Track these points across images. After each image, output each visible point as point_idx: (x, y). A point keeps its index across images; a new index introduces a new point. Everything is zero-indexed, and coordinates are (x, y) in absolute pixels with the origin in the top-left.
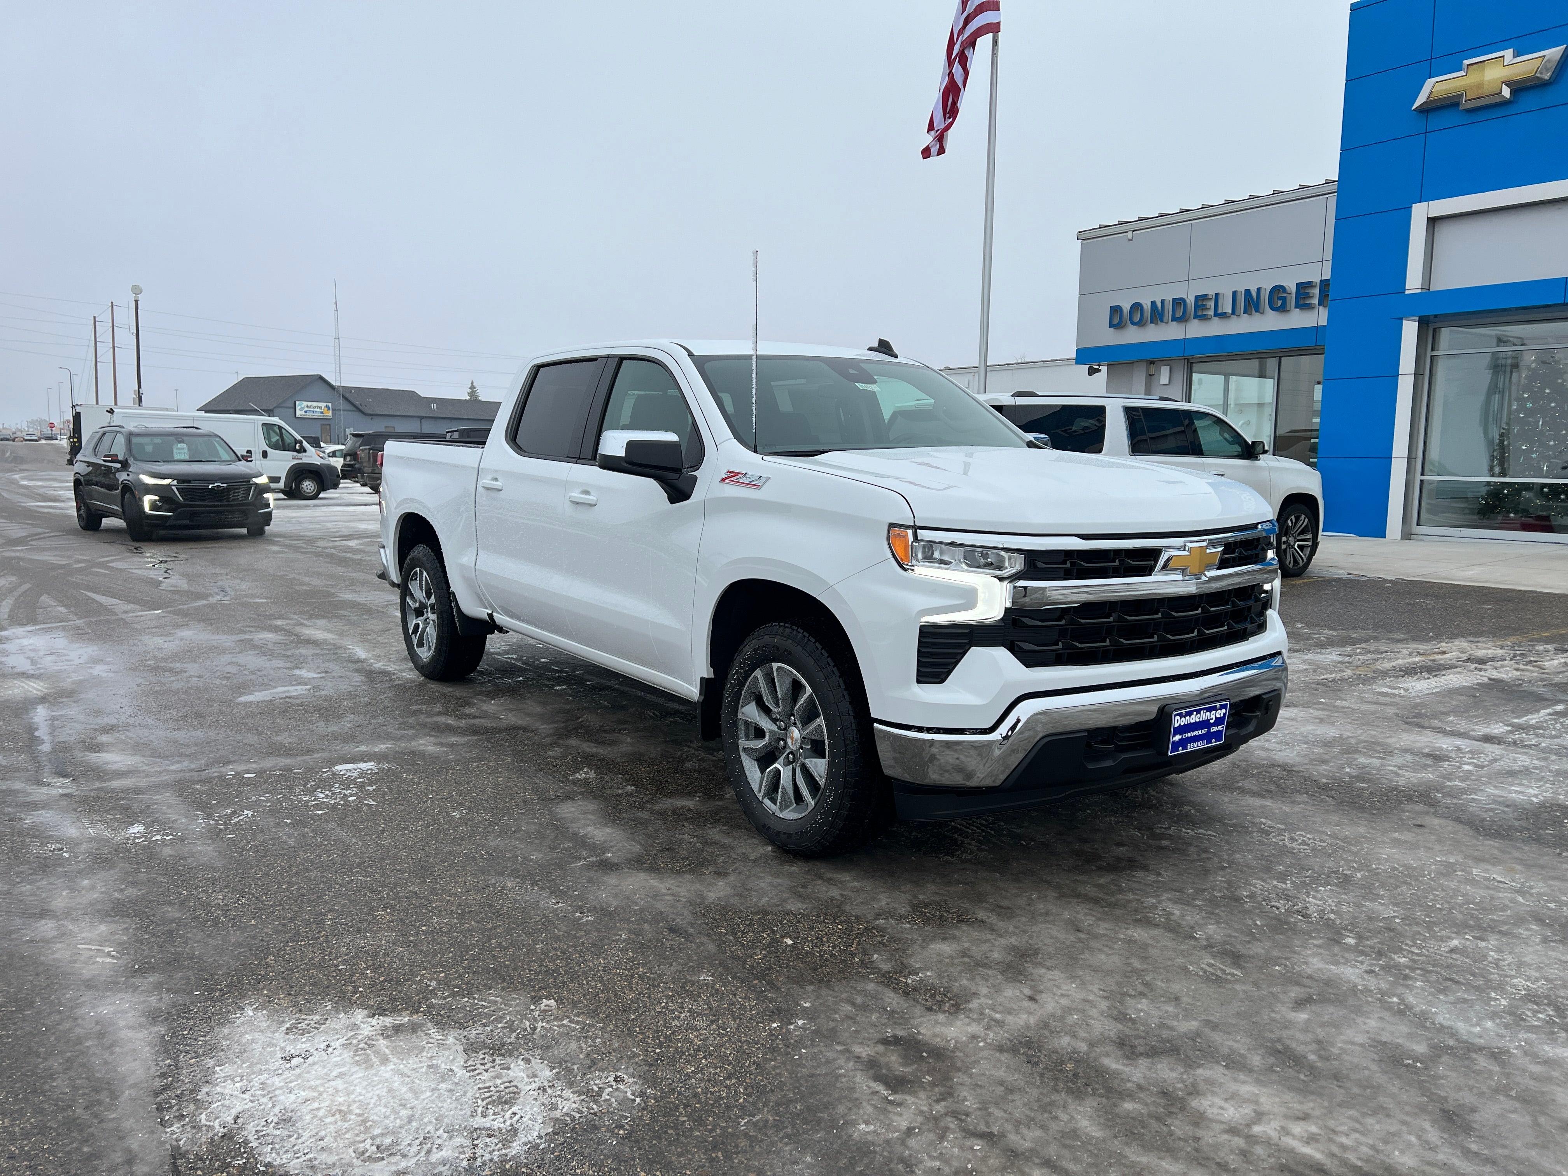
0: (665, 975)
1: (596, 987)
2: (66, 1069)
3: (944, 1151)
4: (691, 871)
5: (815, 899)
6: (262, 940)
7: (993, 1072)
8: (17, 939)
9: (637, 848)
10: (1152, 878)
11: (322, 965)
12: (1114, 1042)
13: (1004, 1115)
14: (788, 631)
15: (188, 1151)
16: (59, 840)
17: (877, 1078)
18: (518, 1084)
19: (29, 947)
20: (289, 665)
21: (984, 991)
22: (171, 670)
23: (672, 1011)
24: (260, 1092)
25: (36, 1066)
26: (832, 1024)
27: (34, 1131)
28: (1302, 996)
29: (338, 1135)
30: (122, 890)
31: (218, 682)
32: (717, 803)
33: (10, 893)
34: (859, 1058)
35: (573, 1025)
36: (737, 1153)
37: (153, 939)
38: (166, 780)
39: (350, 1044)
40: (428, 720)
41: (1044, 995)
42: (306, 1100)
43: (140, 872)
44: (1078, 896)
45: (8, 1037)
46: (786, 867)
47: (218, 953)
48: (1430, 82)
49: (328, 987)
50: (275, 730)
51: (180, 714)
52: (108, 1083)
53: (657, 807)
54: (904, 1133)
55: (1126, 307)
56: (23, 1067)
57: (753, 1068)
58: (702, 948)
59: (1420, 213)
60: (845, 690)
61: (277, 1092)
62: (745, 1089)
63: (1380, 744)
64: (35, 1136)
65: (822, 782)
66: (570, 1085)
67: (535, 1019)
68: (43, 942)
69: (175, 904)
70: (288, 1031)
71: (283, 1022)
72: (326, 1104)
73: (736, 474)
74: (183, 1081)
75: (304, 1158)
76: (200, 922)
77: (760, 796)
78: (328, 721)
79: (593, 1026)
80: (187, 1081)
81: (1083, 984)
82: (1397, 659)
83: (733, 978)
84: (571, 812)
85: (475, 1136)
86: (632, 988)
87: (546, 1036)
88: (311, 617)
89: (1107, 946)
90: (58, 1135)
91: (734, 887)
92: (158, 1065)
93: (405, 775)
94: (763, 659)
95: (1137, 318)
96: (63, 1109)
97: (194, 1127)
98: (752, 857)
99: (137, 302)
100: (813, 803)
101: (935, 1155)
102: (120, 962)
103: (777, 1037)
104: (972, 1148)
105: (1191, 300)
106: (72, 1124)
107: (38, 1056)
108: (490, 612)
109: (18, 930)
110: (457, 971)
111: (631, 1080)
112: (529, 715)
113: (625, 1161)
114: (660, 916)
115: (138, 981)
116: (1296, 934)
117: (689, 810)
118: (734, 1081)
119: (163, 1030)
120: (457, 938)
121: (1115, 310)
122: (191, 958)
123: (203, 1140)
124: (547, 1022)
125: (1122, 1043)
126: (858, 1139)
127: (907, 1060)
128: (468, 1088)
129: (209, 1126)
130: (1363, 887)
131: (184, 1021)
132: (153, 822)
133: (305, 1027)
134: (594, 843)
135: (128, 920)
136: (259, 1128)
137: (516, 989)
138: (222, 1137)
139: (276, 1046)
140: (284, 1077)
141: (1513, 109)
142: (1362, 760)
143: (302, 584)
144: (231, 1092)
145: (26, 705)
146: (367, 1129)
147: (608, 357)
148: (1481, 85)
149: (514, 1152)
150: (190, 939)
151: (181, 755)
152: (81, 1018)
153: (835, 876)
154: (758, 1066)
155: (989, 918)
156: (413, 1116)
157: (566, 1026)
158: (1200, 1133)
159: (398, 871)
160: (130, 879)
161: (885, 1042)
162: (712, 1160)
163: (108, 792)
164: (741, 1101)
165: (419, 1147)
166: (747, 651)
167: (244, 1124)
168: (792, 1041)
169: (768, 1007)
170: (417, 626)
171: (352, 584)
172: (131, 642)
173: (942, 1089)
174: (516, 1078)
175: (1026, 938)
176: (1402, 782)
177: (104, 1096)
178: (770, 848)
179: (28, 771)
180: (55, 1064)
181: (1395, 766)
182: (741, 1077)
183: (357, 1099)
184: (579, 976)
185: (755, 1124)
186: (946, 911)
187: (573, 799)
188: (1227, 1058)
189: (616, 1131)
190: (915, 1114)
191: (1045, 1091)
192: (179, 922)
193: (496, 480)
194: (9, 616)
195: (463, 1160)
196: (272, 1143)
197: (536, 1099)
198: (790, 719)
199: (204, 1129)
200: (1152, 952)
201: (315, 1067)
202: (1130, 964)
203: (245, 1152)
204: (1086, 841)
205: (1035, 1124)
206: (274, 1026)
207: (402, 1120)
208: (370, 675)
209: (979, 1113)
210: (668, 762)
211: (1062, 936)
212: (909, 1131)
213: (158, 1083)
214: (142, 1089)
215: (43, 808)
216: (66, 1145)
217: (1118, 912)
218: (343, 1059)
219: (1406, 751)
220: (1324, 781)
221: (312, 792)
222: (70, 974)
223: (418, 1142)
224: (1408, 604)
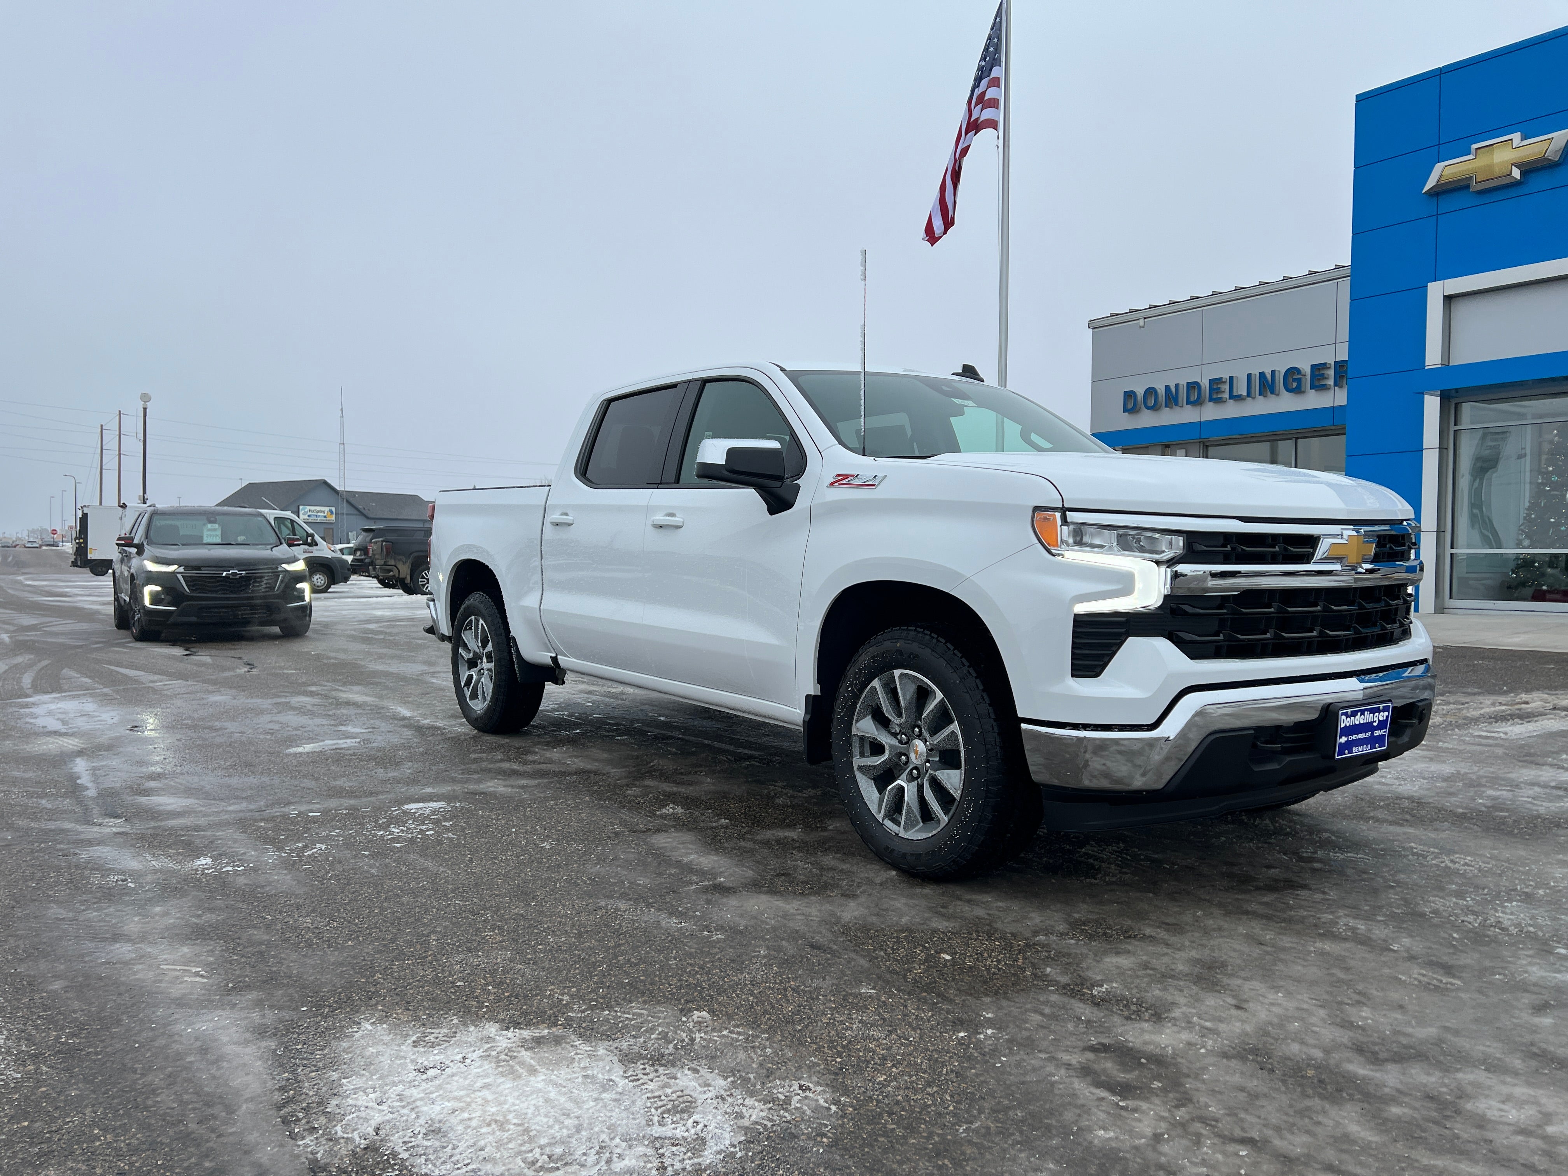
0: (821, 988)
1: (748, 1000)
2: (170, 1085)
3: (1205, 1157)
4: (817, 893)
5: (960, 918)
6: (364, 960)
7: (1228, 1078)
8: (91, 961)
9: (750, 873)
10: (1318, 896)
11: (436, 982)
12: (1351, 1048)
13: (1258, 1120)
14: (912, 633)
15: (328, 1164)
16: (122, 872)
17: (1098, 1085)
18: (692, 1093)
19: (106, 968)
20: (333, 722)
21: (1182, 1000)
22: (210, 728)
23: (842, 1022)
24: (398, 1104)
25: (135, 1082)
26: (1025, 1034)
27: (144, 1147)
28: (1537, 1002)
29: (500, 1145)
30: (199, 916)
31: (262, 736)
32: (822, 834)
33: (77, 920)
34: (1070, 1065)
35: (734, 1036)
36: (967, 1161)
37: (243, 960)
38: (226, 819)
39: (489, 1056)
40: (492, 766)
41: (1251, 1004)
42: (454, 1111)
43: (216, 899)
44: (1247, 913)
45: (97, 1054)
46: (918, 890)
47: (319, 972)
48: (1439, 167)
49: (449, 1002)
50: (333, 775)
51: (228, 764)
52: (220, 1097)
53: (758, 838)
54: (1151, 1139)
55: (1140, 392)
56: (119, 1083)
57: (953, 1075)
58: (853, 963)
59: (1436, 291)
60: (984, 691)
61: (418, 1103)
62: (951, 1096)
63: (1503, 779)
64: (145, 1151)
65: (957, 795)
66: (752, 1094)
67: (691, 1031)
68: (120, 963)
69: (260, 928)
70: (416, 1044)
71: (407, 1035)
72: (478, 1114)
73: (847, 476)
74: (307, 1094)
75: (465, 1169)
76: (292, 944)
77: (880, 817)
78: (385, 768)
79: (758, 1037)
80: (311, 1093)
81: (1289, 994)
82: (1482, 708)
83: (898, 990)
84: (668, 842)
85: (658, 1145)
86: (788, 1000)
87: (708, 1046)
88: (344, 684)
89: (1300, 958)
90: (172, 1150)
91: (868, 907)
92: (274, 1079)
93: (480, 812)
94: (882, 668)
95: (1151, 402)
96: (173, 1124)
97: (330, 1140)
98: (878, 880)
99: (145, 409)
100: (946, 819)
101: (1198, 1161)
102: (211, 981)
103: (968, 1046)
104: (1237, 1154)
105: (1205, 384)
106: (186, 1138)
107: (135, 1071)
108: (554, 655)
109: (90, 954)
110: (588, 987)
111: (819, 1089)
112: (596, 760)
113: (840, 1170)
114: (794, 936)
115: (235, 999)
116: (1501, 946)
117: (793, 840)
118: (935, 1089)
119: (273, 1045)
120: (580, 955)
121: (1129, 395)
122: (290, 977)
123: (344, 1152)
124: (705, 1033)
125: (1359, 1049)
126: (1100, 1145)
127: (1124, 1066)
128: (635, 1097)
129: (348, 1138)
130: (1550, 903)
131: (295, 1036)
132: (221, 855)
133: (433, 1040)
134: (701, 869)
135: (212, 943)
136: (406, 1139)
137: (659, 1003)
138: (365, 1149)
139: (406, 1058)
140: (422, 1088)
141: (1525, 189)
142: (1490, 792)
143: (329, 658)
144: (365, 1104)
145: (63, 759)
146: (531, 1139)
147: (690, 381)
148: (1490, 167)
149: (708, 1161)
150: (285, 959)
151: (237, 798)
152: (178, 1034)
153: (974, 897)
154: (958, 1074)
155: (1158, 934)
156: (581, 1125)
157: (728, 1037)
158: (1490, 1135)
159: (497, 895)
160: (207, 905)
161: (1092, 1049)
162: (940, 1168)
163: (166, 830)
164: (951, 1108)
165: (597, 1157)
166: (864, 659)
167: (387, 1135)
168: (987, 1050)
169: (946, 1018)
170: (470, 677)
171: (380, 658)
172: (163, 705)
173: (1177, 1095)
174: (687, 1087)
175: (1207, 951)
176: (1542, 810)
177: (217, 1110)
178: (894, 873)
179: (75, 813)
180: (156, 1079)
181: (1528, 797)
182: (942, 1084)
183: (512, 1109)
184: (726, 990)
185: (976, 1131)
186: (1109, 929)
187: (665, 831)
188: (1484, 1062)
189: (819, 1139)
190: (1156, 1120)
191: (1294, 1097)
192: (269, 944)
193: (566, 514)
194: (32, 686)
195: (651, 1169)
196: (424, 1154)
197: (716, 1108)
198: (913, 731)
199: (342, 1141)
200: (1352, 963)
201: (455, 1078)
202: (1333, 975)
203: (395, 1164)
204: (1233, 864)
205: (1298, 1129)
206: (399, 1040)
207: (569, 1130)
208: (420, 729)
209: (1228, 1119)
210: (756, 799)
211: (1245, 948)
212: (1157, 1138)
213: (277, 1097)
214: (261, 1103)
215: (98, 845)
216: (183, 1160)
217: (1299, 927)
218: (484, 1070)
219: (1533, 784)
220: (1461, 810)
221: (385, 826)
222: (157, 993)
223: (593, 1151)
224: (1468, 665)
